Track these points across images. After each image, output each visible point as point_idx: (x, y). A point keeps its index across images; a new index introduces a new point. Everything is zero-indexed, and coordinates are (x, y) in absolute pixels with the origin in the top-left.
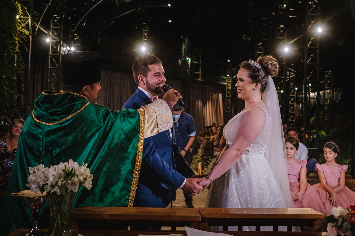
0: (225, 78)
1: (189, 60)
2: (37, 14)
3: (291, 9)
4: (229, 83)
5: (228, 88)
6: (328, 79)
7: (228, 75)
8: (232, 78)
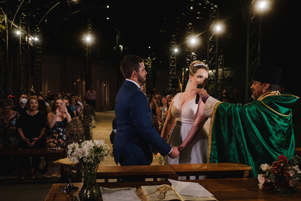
0: (147, 60)
1: (121, 47)
2: (11, 14)
3: (199, 13)
4: (150, 63)
5: (149, 67)
6: (221, 61)
7: (149, 58)
8: (152, 60)
